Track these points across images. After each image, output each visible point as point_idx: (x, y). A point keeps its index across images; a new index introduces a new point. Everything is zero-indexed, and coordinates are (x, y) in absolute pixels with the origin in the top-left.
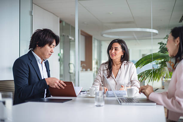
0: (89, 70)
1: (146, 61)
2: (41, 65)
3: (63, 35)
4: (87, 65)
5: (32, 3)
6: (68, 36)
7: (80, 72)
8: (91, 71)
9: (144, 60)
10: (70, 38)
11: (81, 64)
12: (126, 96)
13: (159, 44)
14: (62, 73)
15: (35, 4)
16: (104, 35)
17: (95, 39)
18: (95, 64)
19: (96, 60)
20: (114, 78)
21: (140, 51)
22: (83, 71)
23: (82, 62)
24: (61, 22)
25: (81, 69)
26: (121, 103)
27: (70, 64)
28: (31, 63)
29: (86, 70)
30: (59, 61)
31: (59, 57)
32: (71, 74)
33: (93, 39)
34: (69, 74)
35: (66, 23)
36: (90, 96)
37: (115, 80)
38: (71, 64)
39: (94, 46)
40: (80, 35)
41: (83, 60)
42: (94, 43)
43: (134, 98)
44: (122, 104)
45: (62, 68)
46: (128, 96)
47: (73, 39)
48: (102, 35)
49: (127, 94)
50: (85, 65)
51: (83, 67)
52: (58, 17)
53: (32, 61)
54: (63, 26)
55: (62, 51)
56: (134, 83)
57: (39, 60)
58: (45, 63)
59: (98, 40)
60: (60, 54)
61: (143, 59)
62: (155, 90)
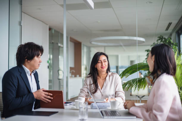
0: (78, 76)
1: (132, 71)
2: (30, 77)
3: (52, 43)
4: (76, 71)
5: (22, 12)
6: (57, 44)
7: (69, 77)
8: (80, 77)
9: (130, 70)
10: (59, 45)
11: (70, 70)
12: (110, 108)
13: (146, 52)
14: (51, 79)
15: (24, 13)
16: (93, 43)
17: (84, 45)
18: (84, 70)
19: (85, 65)
20: (100, 89)
21: (129, 57)
22: (72, 77)
23: (71, 68)
24: (50, 29)
25: (70, 75)
26: (103, 117)
27: (59, 70)
28: (21, 75)
29: (75, 76)
30: (48, 68)
31: (48, 65)
32: (60, 80)
33: (82, 46)
34: (58, 80)
35: (55, 31)
36: (75, 107)
37: (101, 91)
38: (61, 70)
39: (84, 52)
40: (69, 42)
41: (73, 66)
42: (83, 49)
43: (116, 111)
44: (105, 117)
45: (51, 73)
46: (112, 108)
47: (62, 46)
48: (91, 43)
49: (110, 106)
50: (74, 71)
51: (72, 73)
52: (47, 25)
53: (21, 73)
54: (52, 34)
55: (51, 56)
56: (119, 94)
57: (28, 72)
58: (34, 74)
59: (87, 46)
60: (49, 61)
61: (128, 69)
62: (142, 97)
